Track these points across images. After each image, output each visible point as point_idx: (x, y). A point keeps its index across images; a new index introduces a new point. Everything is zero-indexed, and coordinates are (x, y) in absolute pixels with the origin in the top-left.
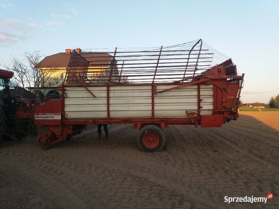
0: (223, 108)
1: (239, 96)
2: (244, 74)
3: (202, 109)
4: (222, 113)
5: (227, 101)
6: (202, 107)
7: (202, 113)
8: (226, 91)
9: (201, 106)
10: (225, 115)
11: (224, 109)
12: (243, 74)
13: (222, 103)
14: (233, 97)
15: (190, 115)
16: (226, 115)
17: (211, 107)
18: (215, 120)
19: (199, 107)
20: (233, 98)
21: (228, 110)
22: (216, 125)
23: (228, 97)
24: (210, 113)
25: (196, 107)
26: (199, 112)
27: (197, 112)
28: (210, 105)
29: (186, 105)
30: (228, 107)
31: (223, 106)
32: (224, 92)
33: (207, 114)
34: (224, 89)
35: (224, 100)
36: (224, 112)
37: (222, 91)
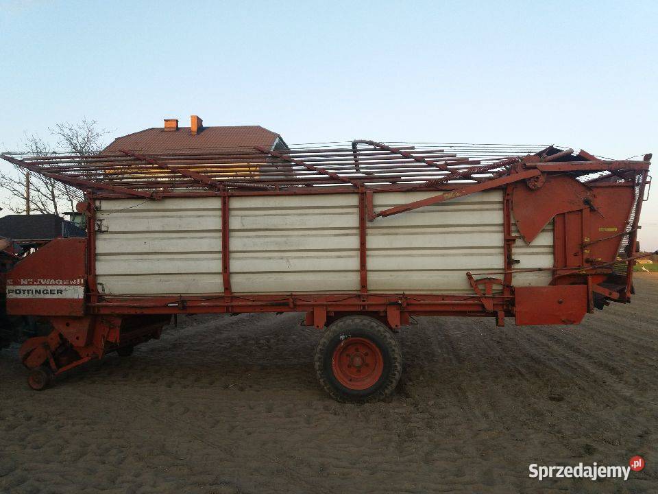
0: (586, 265)
1: (635, 226)
2: (650, 155)
3: (516, 266)
4: (583, 280)
5: (596, 243)
6: (518, 262)
7: (519, 281)
8: (592, 210)
9: (515, 257)
10: (590, 287)
11: (588, 267)
12: (648, 157)
13: (583, 246)
14: (616, 230)
15: (481, 287)
16: (594, 286)
17: (547, 261)
18: (560, 303)
19: (510, 262)
20: (614, 233)
21: (599, 271)
22: (563, 318)
23: (601, 229)
24: (542, 280)
25: (498, 262)
26: (508, 276)
27: (500, 277)
28: (543, 253)
29: (466, 255)
30: (600, 259)
31: (585, 257)
32: (586, 212)
33: (533, 284)
34: (587, 202)
35: (586, 240)
36: (590, 278)
37: (581, 211)
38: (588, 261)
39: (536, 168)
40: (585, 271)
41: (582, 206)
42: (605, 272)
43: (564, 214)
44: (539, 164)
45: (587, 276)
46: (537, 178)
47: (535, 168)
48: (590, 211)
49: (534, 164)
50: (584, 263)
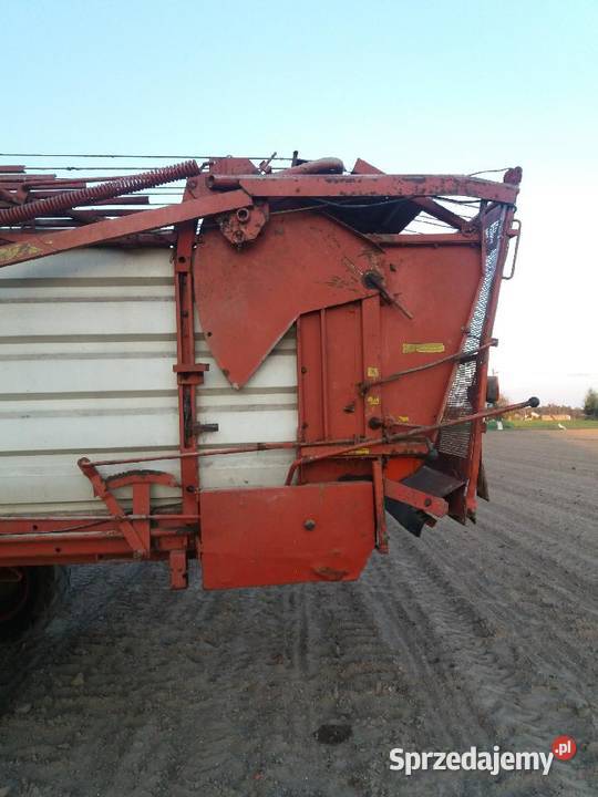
0: (370, 433)
1: (487, 340)
2: (519, 170)
3: (209, 439)
4: (357, 469)
5: (395, 379)
6: (214, 428)
7: (218, 475)
8: (386, 302)
9: (205, 418)
10: (379, 488)
11: (374, 437)
12: (514, 176)
13: (365, 389)
14: (441, 348)
16: (388, 484)
17: (281, 425)
18: (309, 528)
19: (191, 429)
20: (437, 355)
21: (401, 448)
22: (318, 567)
23: (407, 348)
24: (270, 472)
25: (163, 429)
26: (191, 466)
27: (173, 468)
28: (275, 407)
29: (86, 413)
30: (405, 419)
31: (369, 415)
32: (371, 306)
33: (254, 483)
34: (371, 281)
35: (372, 373)
36: (377, 466)
37: (358, 303)
38: (374, 425)
39: (240, 188)
40: (368, 447)
41: (362, 291)
42: (416, 451)
43: (318, 312)
44: (245, 177)
45: (369, 460)
46: (243, 214)
47: (235, 186)
48: (381, 305)
49: (233, 177)
50: (367, 429)
